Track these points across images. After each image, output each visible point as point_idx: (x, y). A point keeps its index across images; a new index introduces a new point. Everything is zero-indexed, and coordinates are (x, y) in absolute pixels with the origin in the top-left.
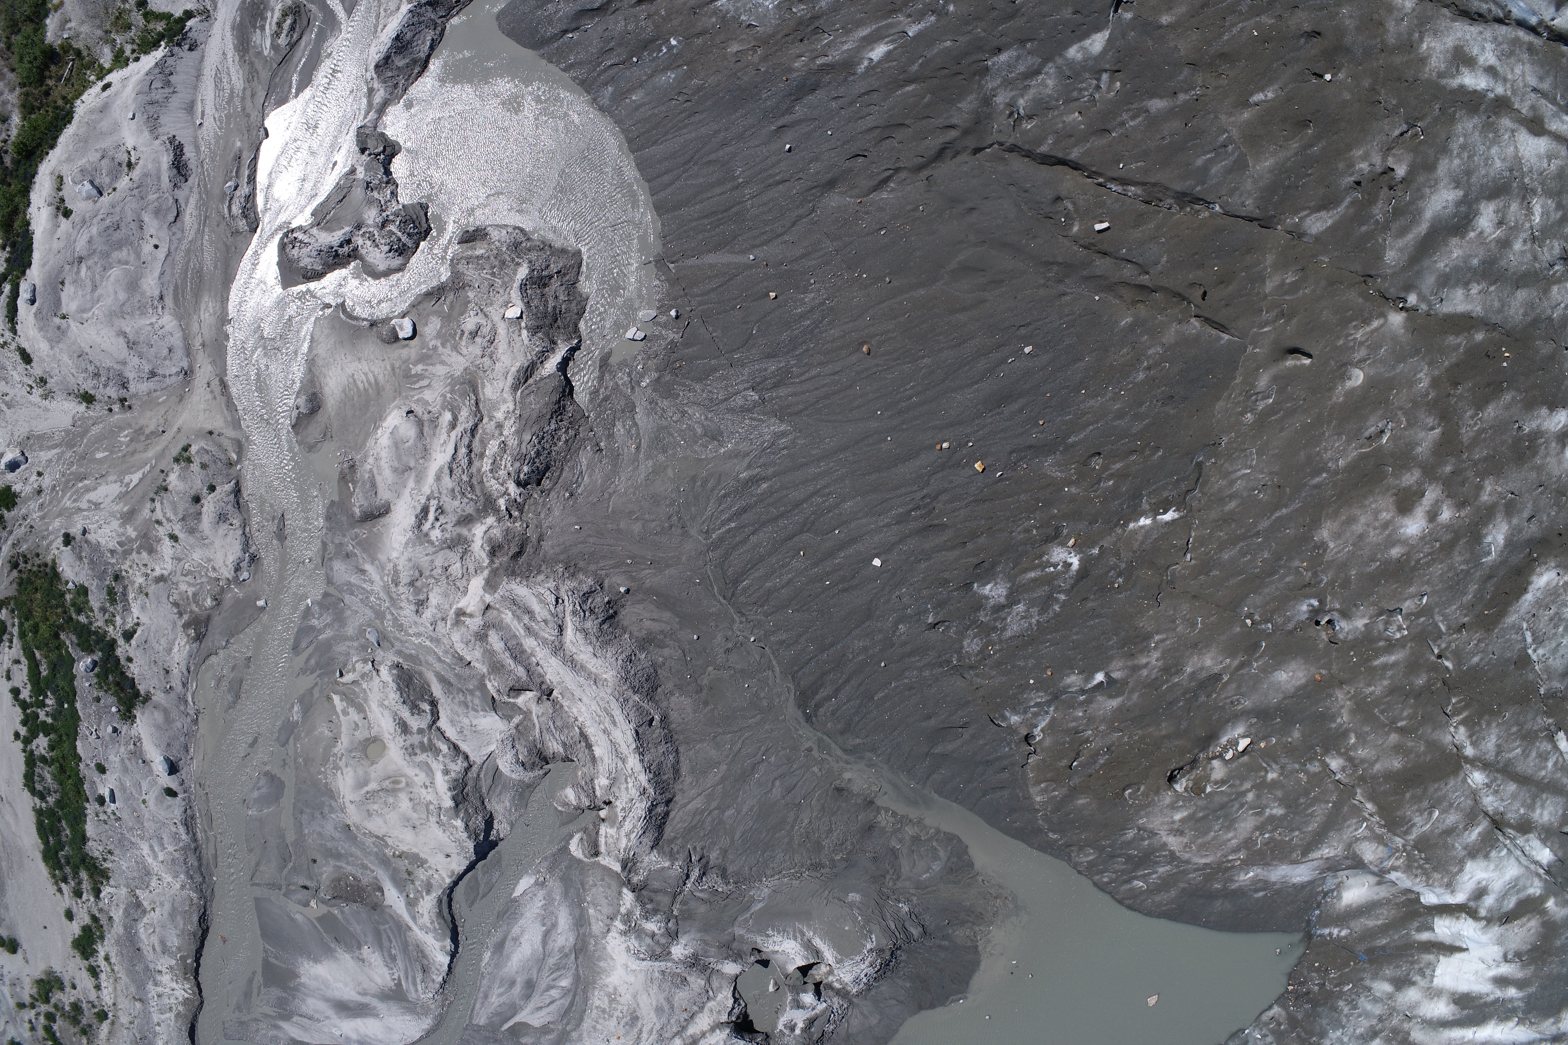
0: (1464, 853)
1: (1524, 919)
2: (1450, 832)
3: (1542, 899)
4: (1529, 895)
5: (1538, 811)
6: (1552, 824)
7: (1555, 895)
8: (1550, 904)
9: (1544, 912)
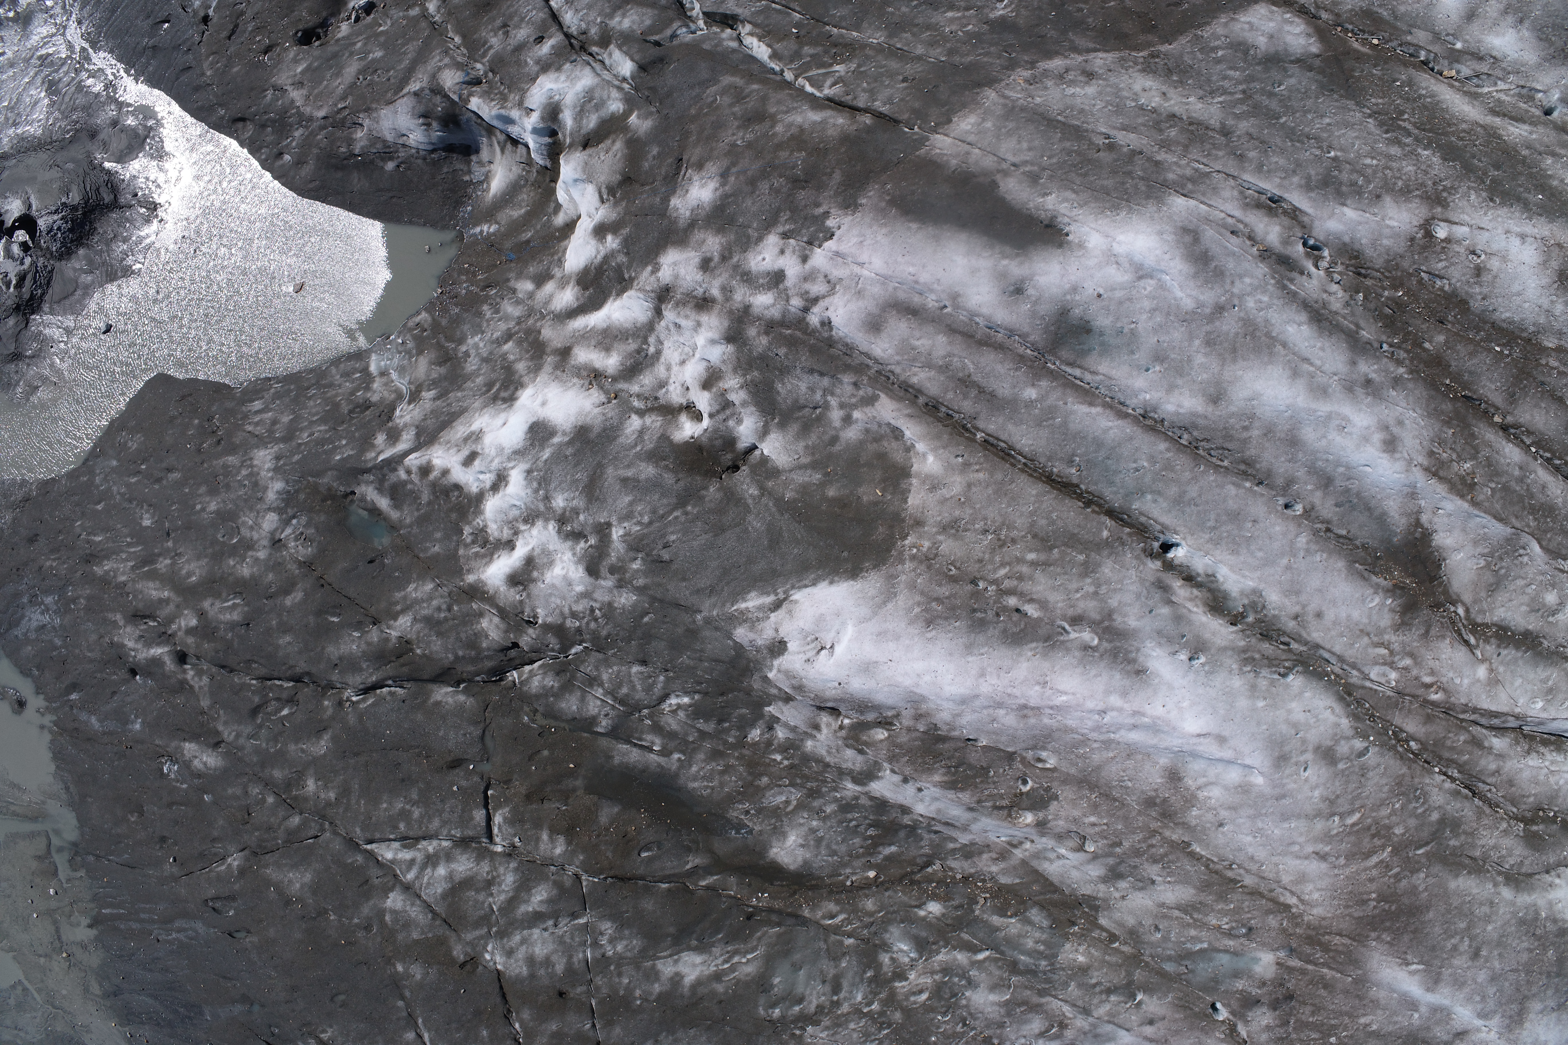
0: (536, 68)
1: (608, 142)
2: (520, 48)
3: (627, 114)
4: (613, 114)
5: (617, 19)
6: (633, 31)
7: (639, 109)
8: (633, 119)
9: (625, 129)
